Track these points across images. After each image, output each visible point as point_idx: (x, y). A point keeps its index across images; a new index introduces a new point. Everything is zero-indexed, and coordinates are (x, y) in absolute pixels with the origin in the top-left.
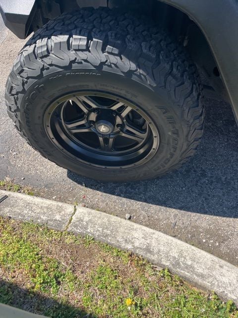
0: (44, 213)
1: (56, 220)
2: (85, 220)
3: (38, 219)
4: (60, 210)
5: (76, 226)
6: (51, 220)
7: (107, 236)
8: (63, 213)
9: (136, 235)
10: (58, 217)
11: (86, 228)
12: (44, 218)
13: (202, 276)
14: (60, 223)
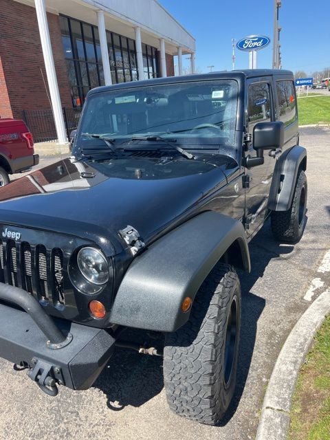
0: (275, 431)
1: (281, 422)
2: (277, 400)
3: (282, 436)
4: (269, 419)
5: (285, 406)
6: (281, 425)
7: (289, 385)
8: (272, 417)
9: (285, 369)
10: (278, 420)
11: (285, 398)
12: (280, 431)
13: (306, 340)
14: (283, 418)
